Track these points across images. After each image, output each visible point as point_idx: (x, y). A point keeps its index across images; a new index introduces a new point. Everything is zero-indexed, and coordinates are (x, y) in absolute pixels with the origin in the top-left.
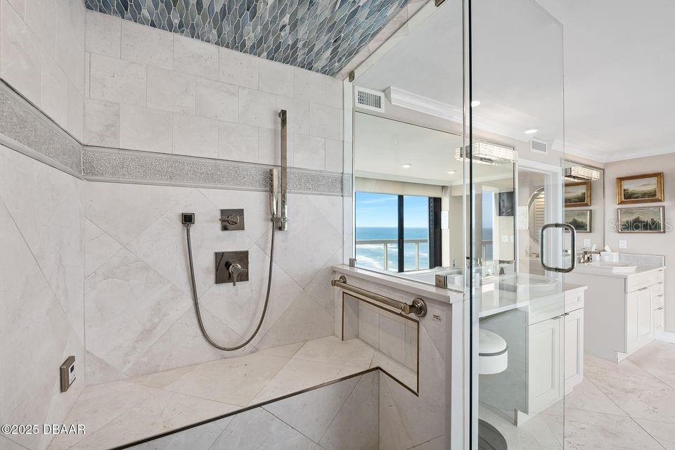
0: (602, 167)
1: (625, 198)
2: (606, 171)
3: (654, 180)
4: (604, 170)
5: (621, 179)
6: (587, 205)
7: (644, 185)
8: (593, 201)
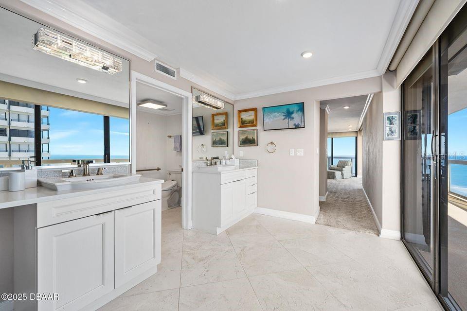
0: (233, 103)
1: (242, 124)
2: (234, 106)
3: (253, 113)
4: (233, 105)
5: (240, 111)
6: (225, 128)
7: (249, 116)
8: (229, 126)
